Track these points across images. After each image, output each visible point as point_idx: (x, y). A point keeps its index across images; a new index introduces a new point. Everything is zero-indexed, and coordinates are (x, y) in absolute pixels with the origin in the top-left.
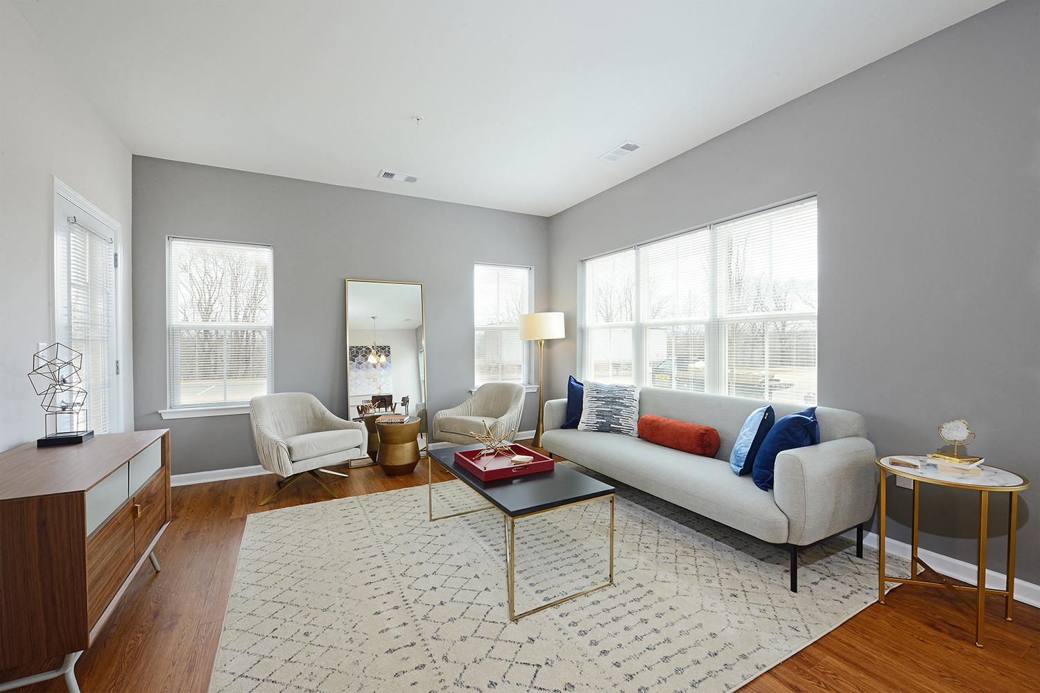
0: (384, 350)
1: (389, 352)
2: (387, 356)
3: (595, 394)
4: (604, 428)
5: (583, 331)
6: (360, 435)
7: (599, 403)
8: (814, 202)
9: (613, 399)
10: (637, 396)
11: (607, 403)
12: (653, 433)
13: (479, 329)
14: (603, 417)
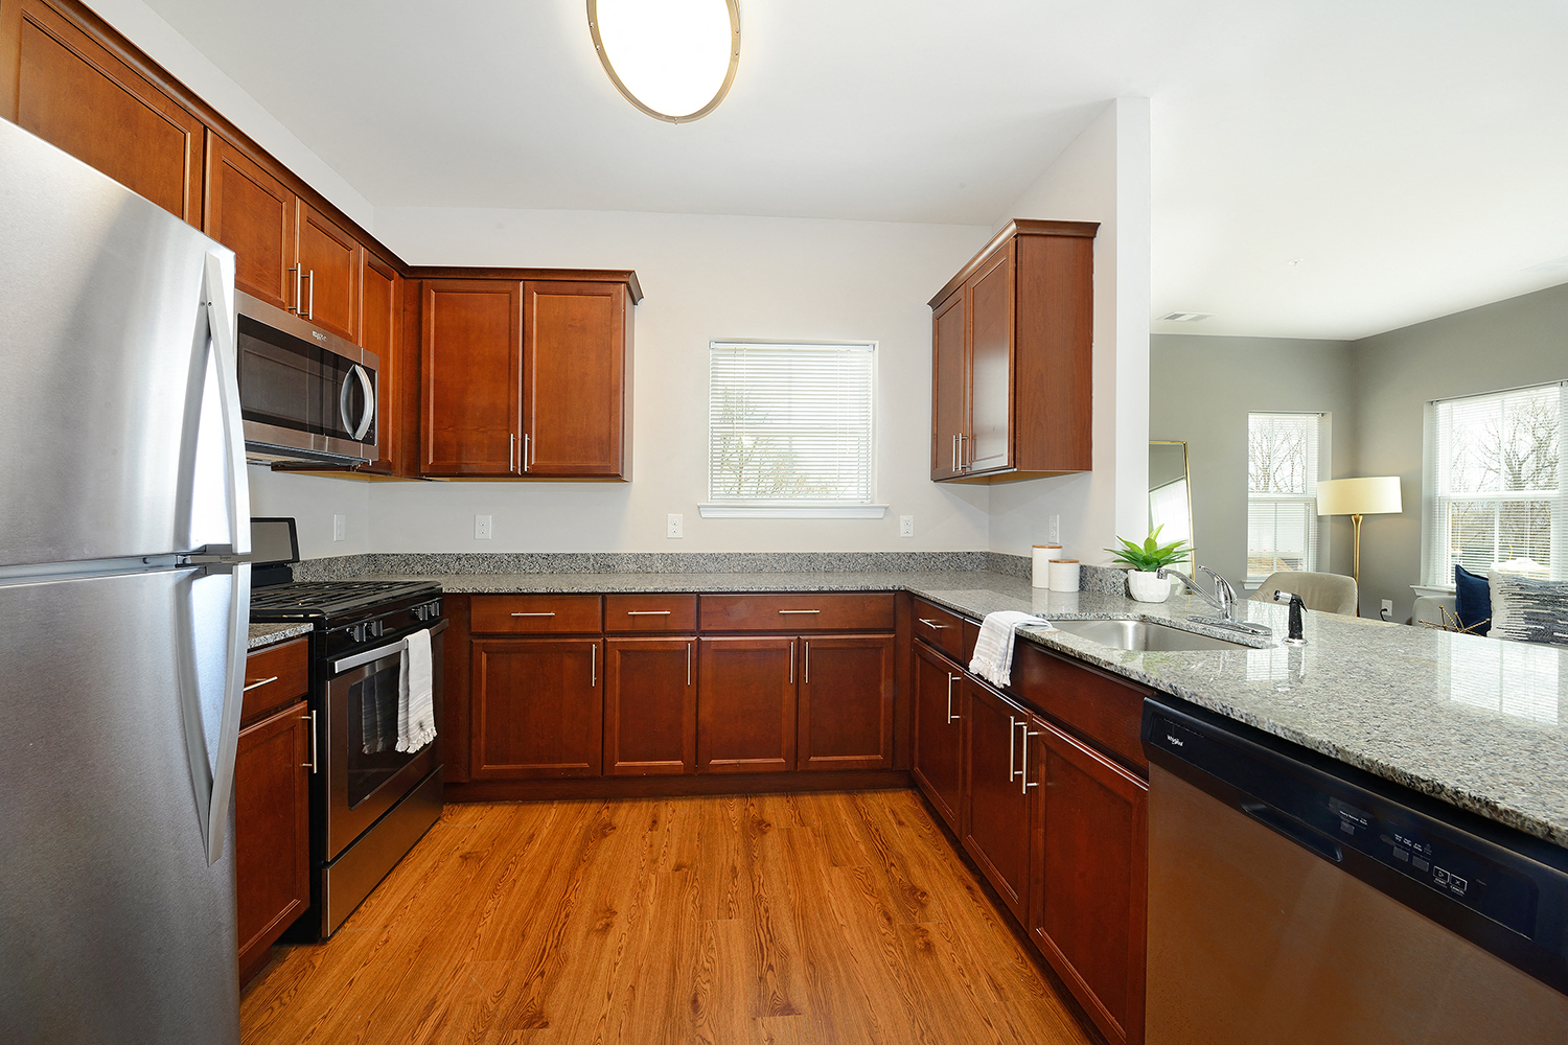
4: (1541, 637)
5: (1432, 502)
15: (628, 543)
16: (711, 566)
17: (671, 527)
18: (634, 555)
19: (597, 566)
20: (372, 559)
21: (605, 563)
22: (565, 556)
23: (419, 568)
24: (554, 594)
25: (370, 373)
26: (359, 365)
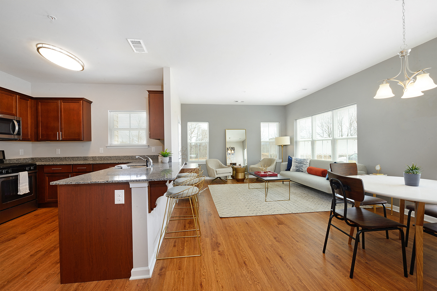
0: (233, 149)
1: (234, 149)
2: (234, 151)
3: (295, 161)
4: (298, 171)
5: (296, 142)
6: (231, 170)
7: (297, 164)
8: (356, 105)
9: (301, 162)
10: (308, 162)
11: (299, 163)
12: (311, 171)
13: (263, 142)
14: (297, 167)
15: (91, 154)
16: (109, 159)
17: (100, 151)
18: (92, 157)
19: (83, 159)
20: (32, 159)
21: (85, 158)
22: (76, 157)
23: (43, 160)
24: (61, 165)
25: (19, 122)
26: (14, 120)
